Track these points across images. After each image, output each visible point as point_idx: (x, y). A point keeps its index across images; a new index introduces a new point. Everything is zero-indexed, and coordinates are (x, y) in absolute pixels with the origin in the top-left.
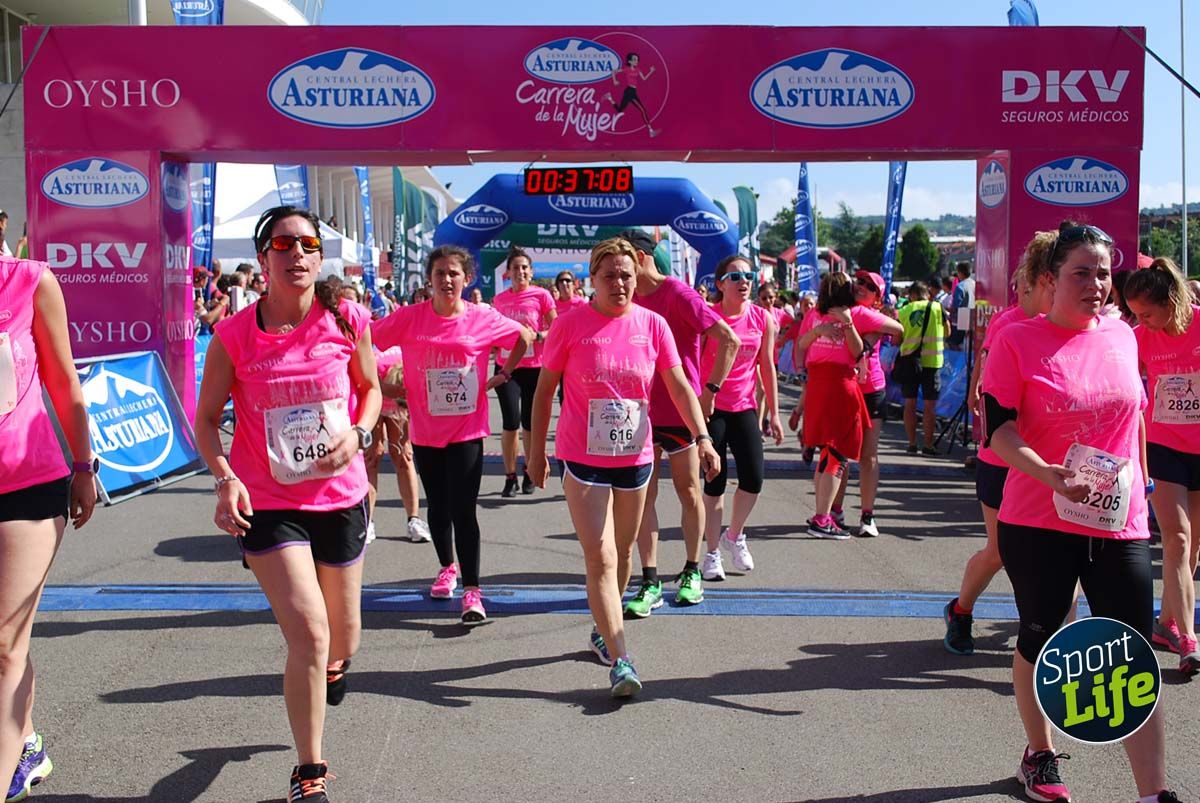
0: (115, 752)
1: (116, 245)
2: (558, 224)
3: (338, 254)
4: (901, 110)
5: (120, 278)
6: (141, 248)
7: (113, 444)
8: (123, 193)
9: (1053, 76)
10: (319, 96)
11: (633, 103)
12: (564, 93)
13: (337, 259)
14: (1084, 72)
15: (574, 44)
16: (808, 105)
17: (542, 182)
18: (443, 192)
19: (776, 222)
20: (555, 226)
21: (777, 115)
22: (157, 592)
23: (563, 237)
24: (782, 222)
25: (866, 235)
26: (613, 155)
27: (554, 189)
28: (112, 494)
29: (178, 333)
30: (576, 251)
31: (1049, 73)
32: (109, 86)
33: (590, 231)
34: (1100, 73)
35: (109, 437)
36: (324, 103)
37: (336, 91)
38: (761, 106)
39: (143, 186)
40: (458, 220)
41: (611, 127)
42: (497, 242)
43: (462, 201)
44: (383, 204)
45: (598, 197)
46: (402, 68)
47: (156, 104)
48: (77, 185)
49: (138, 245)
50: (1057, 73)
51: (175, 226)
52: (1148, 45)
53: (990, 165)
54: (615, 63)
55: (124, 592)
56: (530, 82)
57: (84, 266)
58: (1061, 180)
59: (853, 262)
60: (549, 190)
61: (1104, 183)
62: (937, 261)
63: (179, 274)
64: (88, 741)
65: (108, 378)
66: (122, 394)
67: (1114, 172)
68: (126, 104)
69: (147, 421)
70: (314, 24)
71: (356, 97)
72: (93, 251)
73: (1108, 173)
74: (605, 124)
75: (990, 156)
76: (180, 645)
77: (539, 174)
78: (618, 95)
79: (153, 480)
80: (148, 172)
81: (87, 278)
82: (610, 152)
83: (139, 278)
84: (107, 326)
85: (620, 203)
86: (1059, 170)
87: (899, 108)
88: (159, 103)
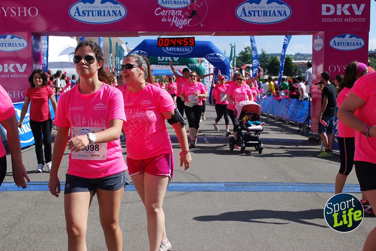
0: (27, 240)
1: (16, 64)
2: (165, 57)
4: (287, 18)
5: (18, 76)
6: (25, 65)
8: (18, 46)
9: (339, 6)
10: (87, 13)
12: (171, 12)
14: (350, 5)
17: (164, 42)
18: (125, 46)
19: (240, 56)
20: (164, 57)
21: (245, 19)
22: (36, 184)
23: (167, 61)
24: (241, 56)
25: (271, 60)
27: (167, 45)
32: (13, 9)
33: (176, 59)
36: (88, 15)
37: (93, 11)
38: (239, 16)
39: (26, 44)
41: (187, 24)
43: (133, 49)
45: (180, 48)
46: (115, 4)
47: (30, 16)
48: (2, 44)
49: (24, 64)
50: (341, 5)
51: (37, 57)
53: (317, 37)
54: (189, 1)
56: (160, 8)
57: (5, 72)
58: (342, 42)
59: (266, 69)
60: (166, 45)
61: (357, 43)
62: (295, 69)
64: (17, 236)
67: (360, 39)
68: (19, 15)
69: (28, 125)
71: (99, 13)
72: (8, 66)
73: (358, 39)
75: (318, 33)
76: (45, 203)
77: (163, 40)
79: (31, 145)
80: (27, 39)
81: (6, 76)
82: (187, 32)
83: (24, 76)
84: (13, 93)
85: (188, 49)
86: (341, 38)
87: (286, 17)
88: (31, 15)
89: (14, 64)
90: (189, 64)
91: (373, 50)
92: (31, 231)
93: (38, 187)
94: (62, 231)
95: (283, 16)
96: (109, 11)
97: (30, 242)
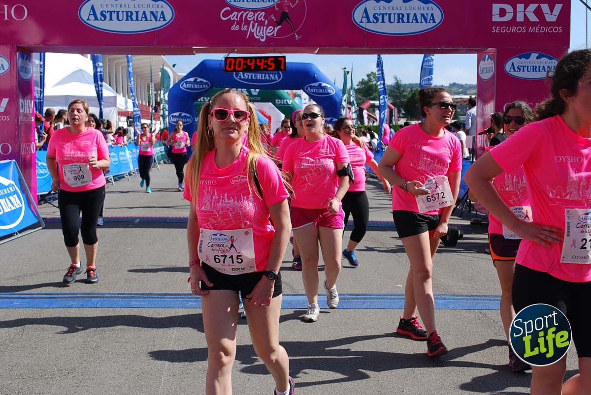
0: (7, 390)
3: (115, 105)
4: (437, 25)
6: (5, 101)
9: (520, 7)
10: (108, 15)
12: (248, 14)
13: (114, 107)
14: (538, 5)
16: (385, 23)
17: (235, 65)
18: (171, 69)
19: (359, 87)
21: (367, 27)
22: (24, 298)
24: (362, 87)
25: (409, 94)
26: (274, 50)
27: (241, 69)
29: (27, 150)
31: (518, 5)
33: (255, 92)
34: (547, 5)
36: (111, 19)
37: (118, 12)
38: (358, 23)
39: (7, 65)
40: (182, 86)
41: (274, 34)
43: (185, 75)
44: (137, 76)
45: (262, 74)
49: (3, 99)
50: (523, 5)
51: (25, 88)
53: (485, 56)
55: (3, 298)
56: (228, 8)
58: (524, 65)
59: (402, 109)
60: (239, 69)
61: (548, 67)
63: (27, 116)
67: (554, 61)
69: (10, 200)
71: (129, 16)
73: (551, 61)
74: (271, 32)
75: (486, 51)
76: (38, 328)
77: (233, 61)
79: (14, 233)
80: (9, 58)
82: (272, 48)
83: (4, 118)
85: (274, 76)
86: (523, 59)
87: (435, 24)
88: (15, 18)
90: (277, 101)
93: (27, 302)
94: (65, 375)
95: (429, 22)
96: (144, 13)
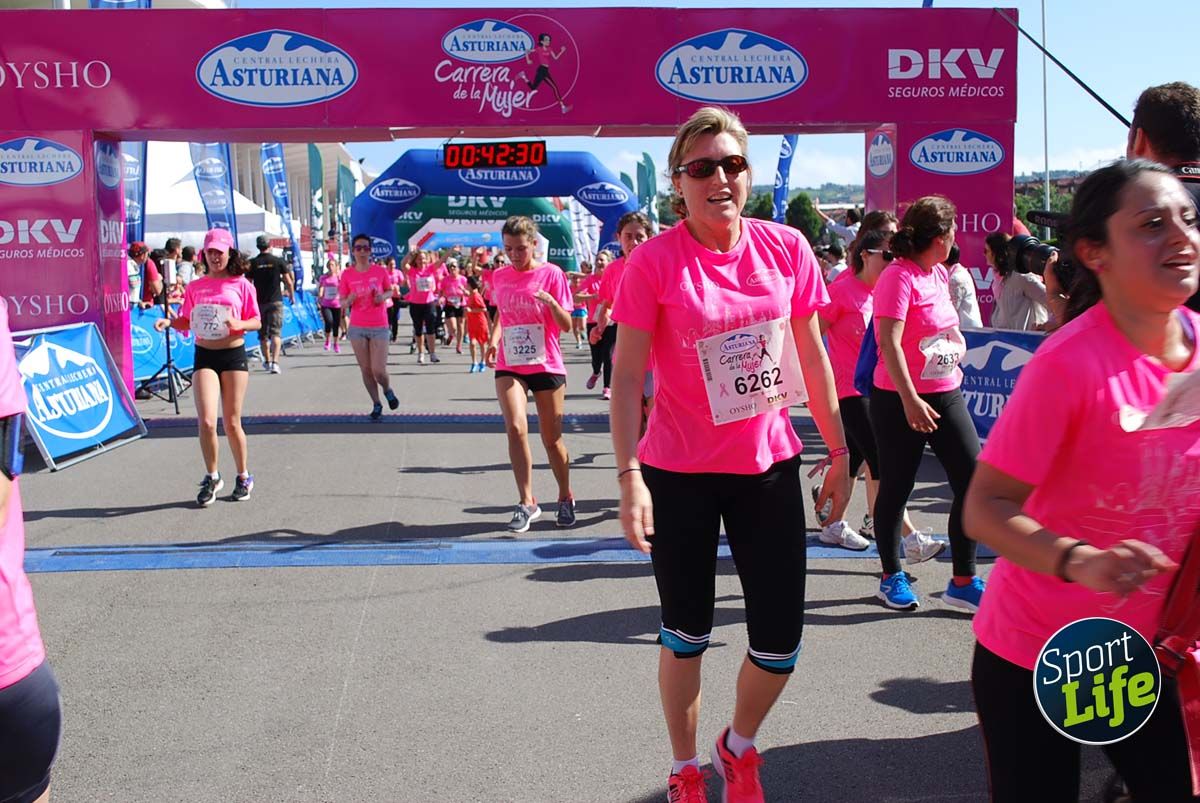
1: (52, 221)
2: (468, 196)
4: (796, 86)
5: (57, 253)
6: (76, 224)
7: (56, 413)
8: (57, 171)
9: (934, 54)
10: (246, 77)
11: (547, 81)
12: (481, 71)
14: (963, 50)
15: (489, 25)
16: (709, 82)
17: (461, 156)
18: (358, 167)
20: (465, 198)
21: (681, 91)
22: (112, 553)
23: (472, 209)
25: (755, 202)
26: (527, 130)
27: (471, 163)
28: (58, 460)
29: (114, 305)
30: (484, 221)
31: (931, 51)
32: (41, 68)
33: (498, 202)
34: (978, 51)
35: (52, 405)
36: (251, 83)
37: (263, 72)
38: (666, 83)
39: (77, 164)
40: (373, 193)
41: (525, 104)
42: (410, 213)
43: (378, 175)
44: (299, 179)
45: (505, 170)
46: (326, 49)
47: (88, 85)
48: (12, 164)
49: (74, 221)
50: (939, 51)
51: (109, 201)
52: (1020, 25)
53: (878, 137)
54: (528, 43)
55: (78, 554)
56: (448, 62)
57: (21, 242)
58: (943, 151)
60: (467, 164)
61: (982, 153)
62: (820, 226)
63: (114, 249)
65: (49, 349)
66: (63, 365)
67: (991, 143)
68: (59, 85)
69: (87, 389)
70: (232, 7)
71: (281, 77)
72: (30, 227)
73: (986, 144)
74: (521, 101)
75: (879, 129)
76: (137, 603)
77: (458, 149)
78: (532, 74)
79: (97, 445)
80: (81, 152)
81: (24, 254)
82: (523, 128)
83: (75, 253)
84: (46, 300)
85: (527, 175)
86: (941, 142)
87: (794, 84)
89: (46, 221)
90: (535, 215)
91: (1028, 174)
92: (96, 681)
93: (117, 560)
96: (307, 71)
97: (94, 714)
